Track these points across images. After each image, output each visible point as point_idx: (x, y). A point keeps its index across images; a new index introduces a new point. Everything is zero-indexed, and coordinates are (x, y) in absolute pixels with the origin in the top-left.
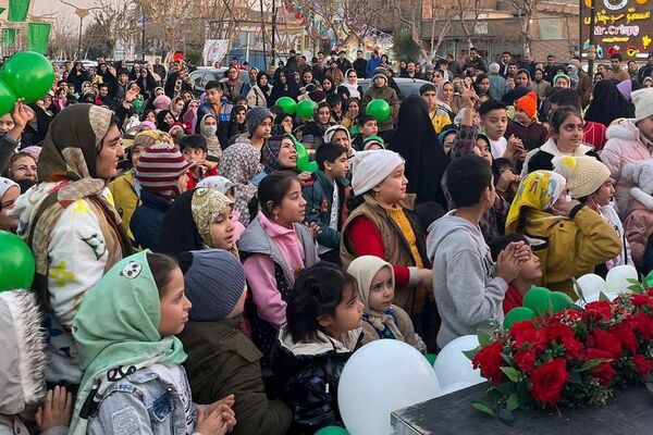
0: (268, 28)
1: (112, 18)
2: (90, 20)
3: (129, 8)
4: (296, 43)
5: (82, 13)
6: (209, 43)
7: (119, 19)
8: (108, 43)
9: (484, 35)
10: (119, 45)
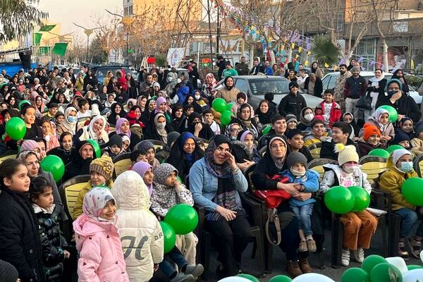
0: (214, 37)
1: (107, 35)
2: (93, 36)
3: (118, 27)
4: (238, 46)
5: (88, 32)
6: (171, 50)
7: (111, 36)
8: (105, 52)
9: (404, 33)
10: (112, 53)
